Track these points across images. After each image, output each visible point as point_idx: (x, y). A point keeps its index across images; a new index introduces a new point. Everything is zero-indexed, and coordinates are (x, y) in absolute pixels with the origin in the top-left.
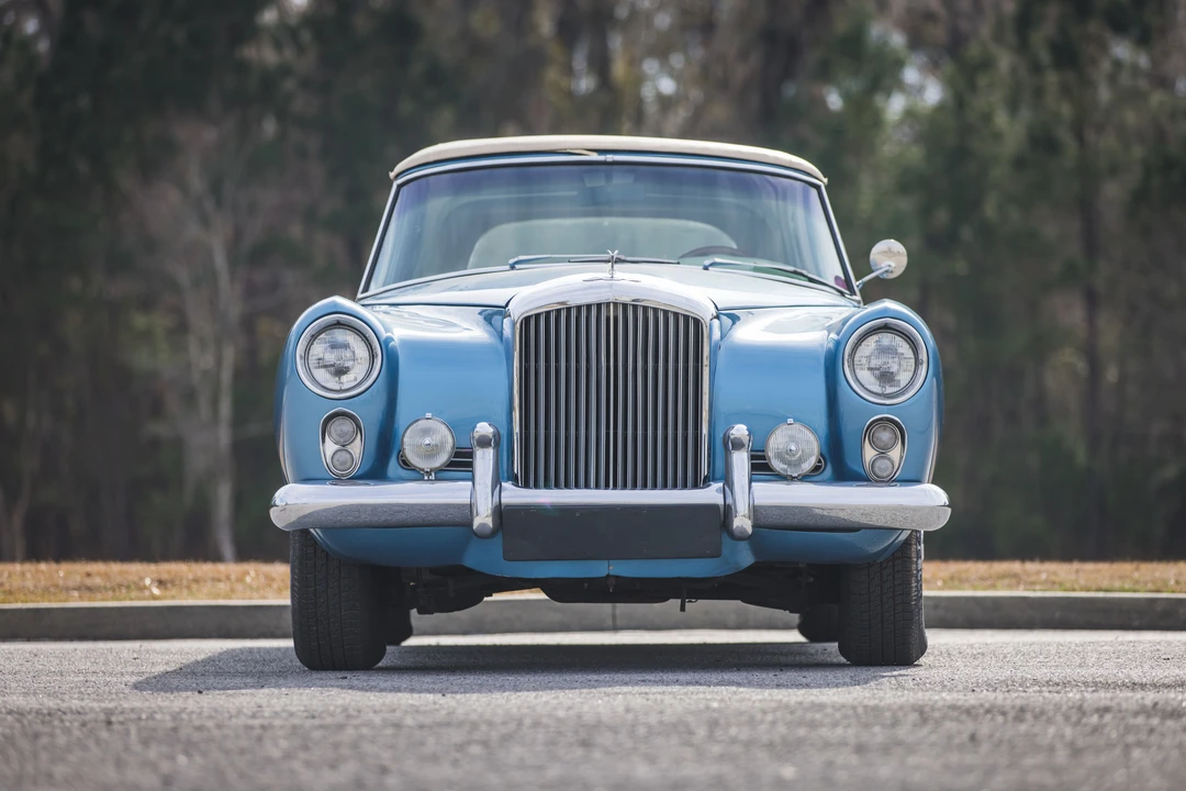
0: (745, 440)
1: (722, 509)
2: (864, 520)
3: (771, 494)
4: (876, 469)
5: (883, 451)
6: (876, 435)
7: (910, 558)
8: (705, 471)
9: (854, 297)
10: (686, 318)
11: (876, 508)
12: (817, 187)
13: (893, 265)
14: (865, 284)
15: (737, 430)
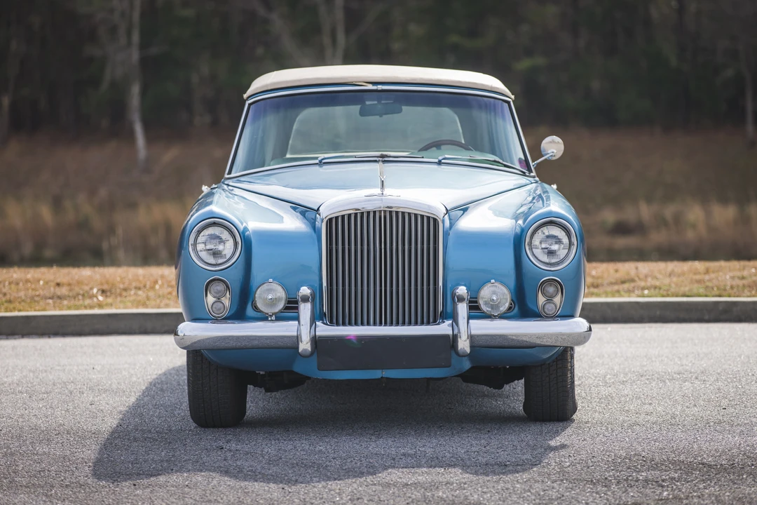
0: (466, 296)
1: (451, 337)
2: (538, 342)
3: (482, 327)
4: (546, 310)
5: (550, 299)
6: (546, 288)
7: (567, 360)
8: (440, 308)
9: (532, 174)
10: (428, 218)
11: (545, 335)
12: (508, 103)
13: (555, 151)
14: (538, 164)
15: (460, 290)
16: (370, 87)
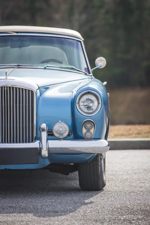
0: (45, 128)
1: (39, 149)
3: (54, 144)
4: (86, 136)
5: (88, 130)
6: (86, 125)
7: (98, 160)
8: (35, 135)
9: (90, 75)
10: (29, 90)
11: (88, 148)
12: (80, 42)
13: (102, 64)
14: (94, 70)
15: (43, 125)
16: (15, 34)
